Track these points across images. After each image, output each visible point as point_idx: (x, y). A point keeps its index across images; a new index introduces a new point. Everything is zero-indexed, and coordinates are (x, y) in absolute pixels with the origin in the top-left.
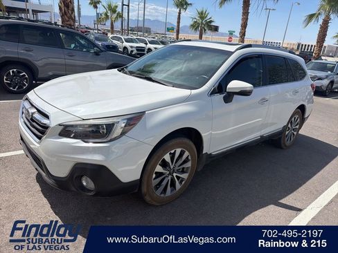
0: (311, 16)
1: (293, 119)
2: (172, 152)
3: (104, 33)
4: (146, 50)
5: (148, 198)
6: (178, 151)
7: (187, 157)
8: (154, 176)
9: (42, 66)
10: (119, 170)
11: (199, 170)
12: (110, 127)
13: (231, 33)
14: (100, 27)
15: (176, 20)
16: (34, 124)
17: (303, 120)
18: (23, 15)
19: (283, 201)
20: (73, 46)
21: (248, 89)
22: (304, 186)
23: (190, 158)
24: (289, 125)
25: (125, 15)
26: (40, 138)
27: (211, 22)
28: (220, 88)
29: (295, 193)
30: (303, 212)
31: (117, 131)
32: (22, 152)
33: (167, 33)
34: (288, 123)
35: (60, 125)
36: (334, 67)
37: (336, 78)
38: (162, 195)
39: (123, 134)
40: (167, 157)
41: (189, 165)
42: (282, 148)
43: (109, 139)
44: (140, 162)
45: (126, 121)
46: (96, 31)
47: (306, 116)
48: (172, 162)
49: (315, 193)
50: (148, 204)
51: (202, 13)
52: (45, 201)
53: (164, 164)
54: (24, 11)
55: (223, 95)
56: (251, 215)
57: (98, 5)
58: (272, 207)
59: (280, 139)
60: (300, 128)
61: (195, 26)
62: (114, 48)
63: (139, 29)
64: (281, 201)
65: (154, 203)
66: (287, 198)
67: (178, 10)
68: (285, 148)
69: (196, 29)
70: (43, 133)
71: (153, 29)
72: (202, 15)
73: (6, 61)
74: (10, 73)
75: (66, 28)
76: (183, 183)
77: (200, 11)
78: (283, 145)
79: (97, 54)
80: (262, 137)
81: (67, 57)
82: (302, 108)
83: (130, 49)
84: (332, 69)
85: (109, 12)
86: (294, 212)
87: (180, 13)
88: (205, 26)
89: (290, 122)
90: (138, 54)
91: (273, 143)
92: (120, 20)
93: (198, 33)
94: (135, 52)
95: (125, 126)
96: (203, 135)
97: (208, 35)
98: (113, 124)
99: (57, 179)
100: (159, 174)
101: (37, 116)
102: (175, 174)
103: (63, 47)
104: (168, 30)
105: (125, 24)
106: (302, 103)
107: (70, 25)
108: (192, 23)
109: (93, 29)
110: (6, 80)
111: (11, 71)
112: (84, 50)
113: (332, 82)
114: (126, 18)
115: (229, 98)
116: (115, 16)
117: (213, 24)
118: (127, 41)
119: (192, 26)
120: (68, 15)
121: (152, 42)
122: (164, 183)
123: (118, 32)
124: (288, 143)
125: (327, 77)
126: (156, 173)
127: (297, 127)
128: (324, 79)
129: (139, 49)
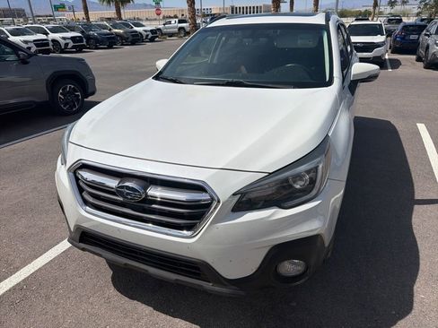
4: (50, 43)
33: (55, 13)
35: (234, 195)
69: (109, 2)
79: (22, 61)
90: (40, 51)
93: (114, 6)
98: (316, 168)
121: (54, 30)
129: (38, 43)
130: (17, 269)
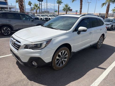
0: (103, 4)
3: (33, 14)
5: (54, 68)
6: (63, 51)
9: (14, 26)
10: (45, 59)
13: (77, 11)
16: (15, 45)
17: (104, 39)
19: (99, 66)
20: (24, 19)
23: (67, 53)
25: (40, 7)
26: (18, 50)
27: (69, 8)
34: (99, 40)
36: (112, 21)
38: (59, 66)
39: (45, 46)
40: (60, 54)
41: (67, 56)
43: (41, 48)
44: (51, 56)
45: (46, 42)
49: (110, 63)
54: (7, 8)
55: (77, 32)
57: (31, 5)
58: (96, 68)
59: (96, 46)
60: (103, 42)
62: (38, 19)
63: (45, 12)
71: (50, 12)
75: (22, 13)
77: (65, 4)
78: (98, 48)
79: (32, 21)
81: (23, 22)
83: (43, 19)
85: (35, 7)
87: (59, 6)
93: (65, 12)
97: (69, 12)
98: (42, 44)
100: (58, 59)
101: (16, 42)
102: (63, 59)
104: (55, 11)
106: (103, 33)
108: (63, 9)
109: (30, 13)
110: (3, 31)
111: (4, 28)
112: (28, 20)
113: (112, 26)
118: (42, 16)
120: (22, 9)
121: (50, 16)
128: (109, 25)
129: (46, 18)
130: (6, 55)
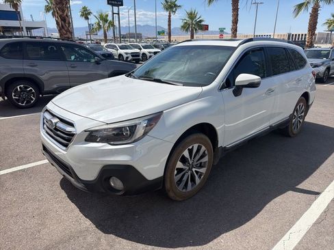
0: (300, 6)
1: (298, 107)
2: (190, 147)
3: (97, 43)
4: (141, 55)
5: (171, 194)
6: (196, 146)
7: (204, 152)
8: (176, 172)
9: (47, 80)
10: (145, 168)
11: (216, 164)
12: (133, 128)
13: (222, 30)
14: (93, 37)
15: (167, 23)
16: (59, 132)
17: (308, 107)
18: (17, 34)
19: (300, 186)
20: (73, 58)
21: (256, 81)
22: (318, 171)
23: (206, 152)
24: (295, 114)
25: (116, 23)
26: (66, 146)
27: (201, 21)
28: (229, 83)
29: (310, 177)
30: (321, 195)
31: (140, 131)
32: (46, 161)
33: (158, 36)
34: (294, 112)
35: (85, 131)
36: (329, 53)
37: (332, 64)
38: (184, 190)
39: (145, 134)
40: (186, 153)
41: (206, 159)
42: (290, 136)
43: (133, 139)
44: (162, 160)
45: (146, 122)
46: (90, 42)
47: (310, 103)
48: (191, 158)
49: (330, 176)
50: (172, 200)
51: (191, 14)
52: (73, 206)
53: (184, 160)
54: (19, 29)
55: (232, 89)
56: (272, 202)
57: (89, 17)
58: (290, 193)
59: (287, 127)
60: (305, 115)
61: (185, 27)
62: (110, 56)
63: (131, 36)
64: (299, 187)
65: (178, 199)
66: (304, 183)
67: (167, 13)
68: (292, 136)
69: (187, 30)
70: (69, 140)
71: (144, 34)
72: (192, 16)
73: (12, 79)
74: (17, 89)
75: (66, 42)
76: (202, 177)
77: (189, 11)
78: (291, 134)
79: (97, 63)
80: (270, 126)
81: (70, 69)
82: (306, 96)
83: (125, 56)
84: (327, 56)
85: (101, 22)
86: (313, 196)
87: (170, 16)
88: (195, 25)
89: (296, 110)
90: (134, 60)
91: (281, 132)
92: (112, 28)
93: (189, 33)
94: (130, 58)
95: (146, 126)
96: (217, 129)
97: (199, 34)
98: (136, 126)
99: (86, 183)
100: (180, 170)
101: (61, 125)
102: (194, 170)
103: (65, 60)
104: (159, 33)
105: (117, 32)
106: (305, 91)
107: (69, 38)
108: (182, 24)
109: (87, 40)
110: (14, 96)
111: (18, 87)
112: (85, 60)
113: (328, 69)
114: (117, 26)
115: (238, 91)
116: (107, 25)
117: (203, 23)
118: (122, 48)
119: (183, 27)
120: (66, 28)
121: (145, 47)
122: (185, 178)
123: (110, 40)
124: (295, 131)
125: (323, 63)
126: (177, 169)
127: (303, 114)
128: (320, 66)
129: (134, 55)
130: (30, 163)
